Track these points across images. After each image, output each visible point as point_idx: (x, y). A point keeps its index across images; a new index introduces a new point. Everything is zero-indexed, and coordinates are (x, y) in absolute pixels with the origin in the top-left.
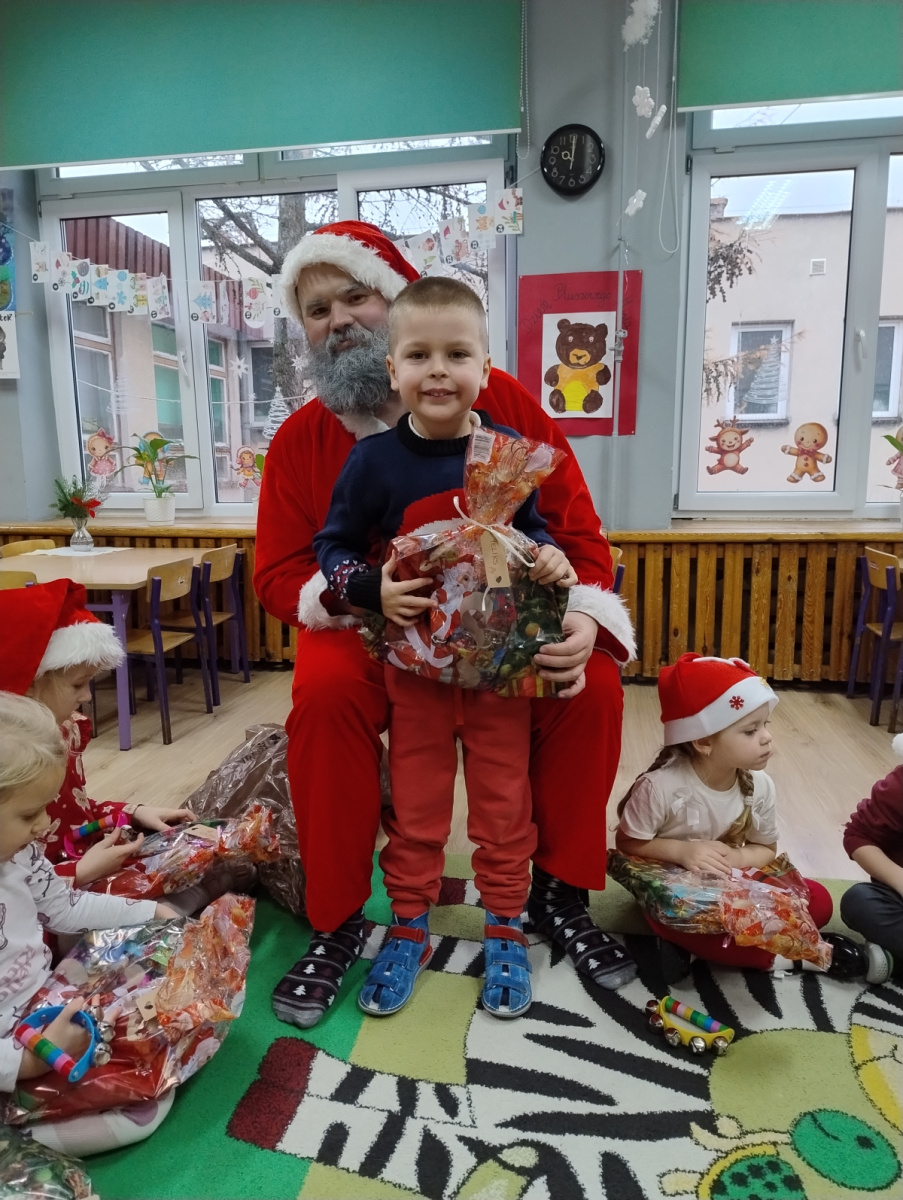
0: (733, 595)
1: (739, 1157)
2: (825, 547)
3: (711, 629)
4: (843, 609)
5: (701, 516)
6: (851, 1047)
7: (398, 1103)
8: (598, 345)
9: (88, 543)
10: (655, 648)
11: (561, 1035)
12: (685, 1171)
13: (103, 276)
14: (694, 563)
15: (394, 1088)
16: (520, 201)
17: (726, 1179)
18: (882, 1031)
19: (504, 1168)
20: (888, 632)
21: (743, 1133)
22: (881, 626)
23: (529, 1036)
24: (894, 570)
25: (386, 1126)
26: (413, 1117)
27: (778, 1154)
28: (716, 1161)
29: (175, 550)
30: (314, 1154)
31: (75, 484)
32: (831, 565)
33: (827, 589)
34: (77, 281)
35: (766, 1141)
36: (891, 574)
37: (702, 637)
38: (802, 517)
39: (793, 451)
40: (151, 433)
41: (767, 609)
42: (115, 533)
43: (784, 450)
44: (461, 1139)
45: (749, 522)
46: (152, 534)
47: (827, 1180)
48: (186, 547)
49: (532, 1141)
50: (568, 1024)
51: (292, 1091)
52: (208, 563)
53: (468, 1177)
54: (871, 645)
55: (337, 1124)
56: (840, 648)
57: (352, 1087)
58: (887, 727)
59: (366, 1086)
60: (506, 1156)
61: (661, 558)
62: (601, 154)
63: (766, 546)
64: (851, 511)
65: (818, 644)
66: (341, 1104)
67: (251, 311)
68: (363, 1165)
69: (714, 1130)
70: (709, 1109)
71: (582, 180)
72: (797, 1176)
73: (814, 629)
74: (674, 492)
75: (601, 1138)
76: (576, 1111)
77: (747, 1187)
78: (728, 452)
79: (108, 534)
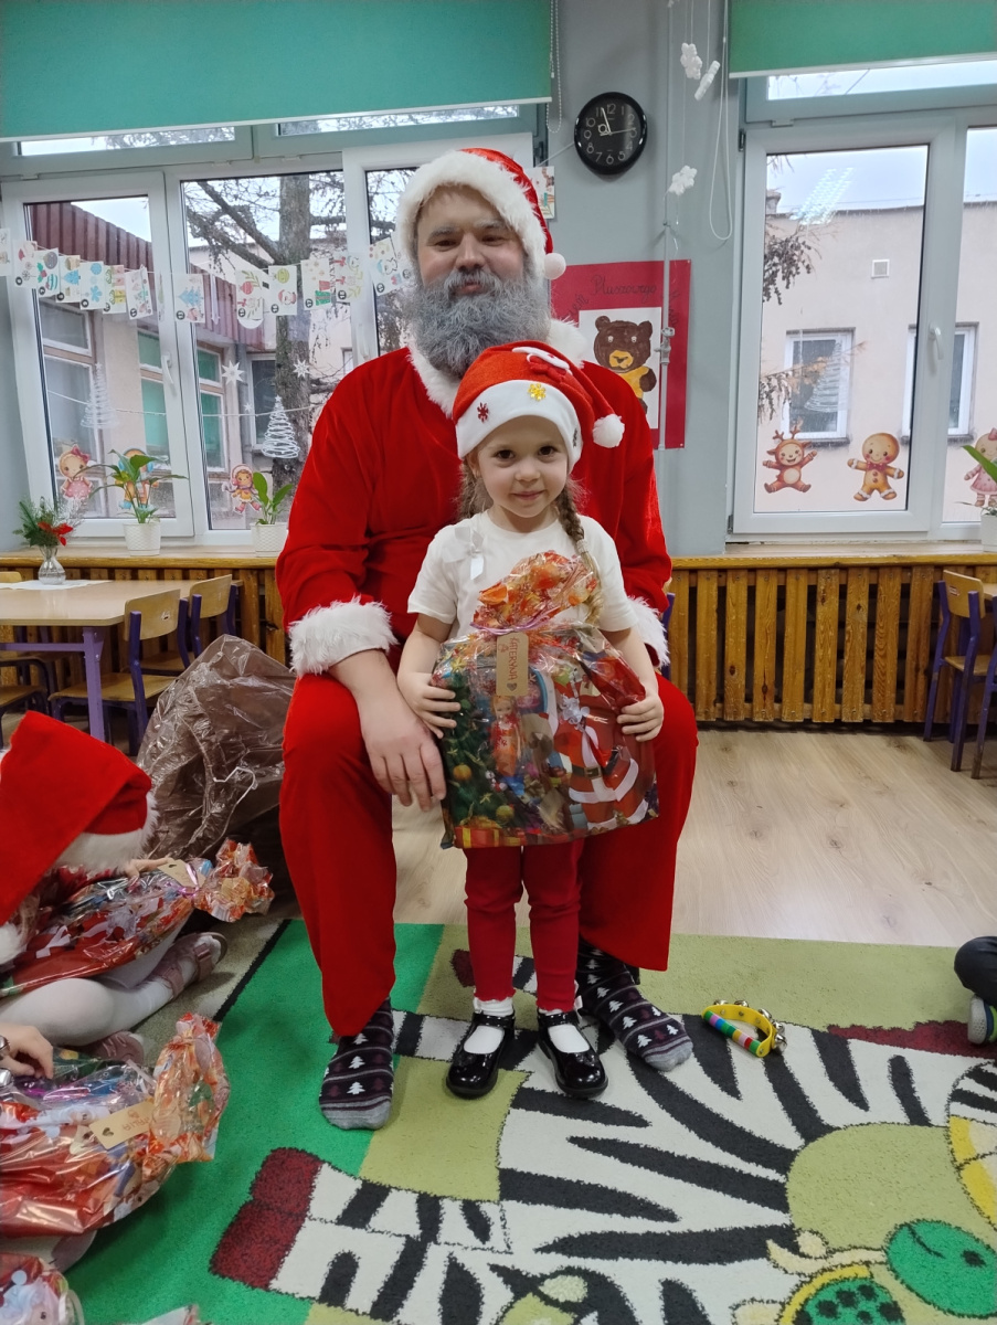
0: (796, 626)
1: (826, 1281)
2: (898, 571)
3: (772, 665)
4: (918, 641)
5: (758, 540)
6: (951, 1143)
7: (418, 1226)
8: (641, 346)
9: (59, 575)
10: (708, 689)
11: (611, 1138)
12: (762, 1301)
13: (74, 269)
14: (752, 591)
15: (413, 1207)
16: (551, 181)
17: (812, 1310)
18: (985, 1123)
19: (546, 1304)
20: (971, 666)
21: (830, 1252)
22: (963, 659)
23: (574, 1140)
24: (977, 595)
25: (404, 1255)
26: (436, 1243)
27: (872, 1276)
28: (799, 1287)
29: (161, 582)
30: (316, 1293)
31: (43, 507)
32: (905, 591)
33: (900, 619)
34: (44, 274)
35: (857, 1260)
36: (974, 600)
37: (762, 674)
38: (871, 539)
39: (861, 465)
40: (133, 450)
41: (834, 642)
42: (89, 564)
43: (850, 465)
44: (494, 1268)
45: (812, 545)
46: (133, 565)
47: (931, 1306)
48: (174, 579)
49: (579, 1269)
50: (618, 1124)
51: (290, 1214)
52: (198, 596)
53: (502, 1317)
54: (950, 681)
55: (344, 1254)
56: (916, 685)
57: (362, 1208)
58: (970, 773)
59: (379, 1206)
60: (548, 1288)
61: (715, 587)
62: (642, 124)
63: (833, 571)
64: (926, 532)
65: (891, 681)
66: (349, 1229)
67: (245, 308)
68: (375, 1305)
69: (795, 1249)
70: (788, 1223)
71: (622, 156)
72: (895, 1303)
73: (887, 665)
74: (729, 513)
75: (661, 1262)
76: (630, 1231)
77: (836, 1318)
78: (786, 467)
79: (84, 564)
